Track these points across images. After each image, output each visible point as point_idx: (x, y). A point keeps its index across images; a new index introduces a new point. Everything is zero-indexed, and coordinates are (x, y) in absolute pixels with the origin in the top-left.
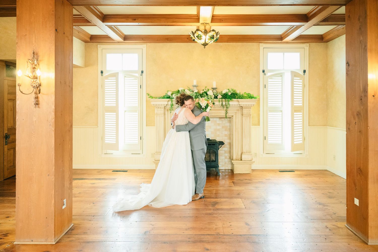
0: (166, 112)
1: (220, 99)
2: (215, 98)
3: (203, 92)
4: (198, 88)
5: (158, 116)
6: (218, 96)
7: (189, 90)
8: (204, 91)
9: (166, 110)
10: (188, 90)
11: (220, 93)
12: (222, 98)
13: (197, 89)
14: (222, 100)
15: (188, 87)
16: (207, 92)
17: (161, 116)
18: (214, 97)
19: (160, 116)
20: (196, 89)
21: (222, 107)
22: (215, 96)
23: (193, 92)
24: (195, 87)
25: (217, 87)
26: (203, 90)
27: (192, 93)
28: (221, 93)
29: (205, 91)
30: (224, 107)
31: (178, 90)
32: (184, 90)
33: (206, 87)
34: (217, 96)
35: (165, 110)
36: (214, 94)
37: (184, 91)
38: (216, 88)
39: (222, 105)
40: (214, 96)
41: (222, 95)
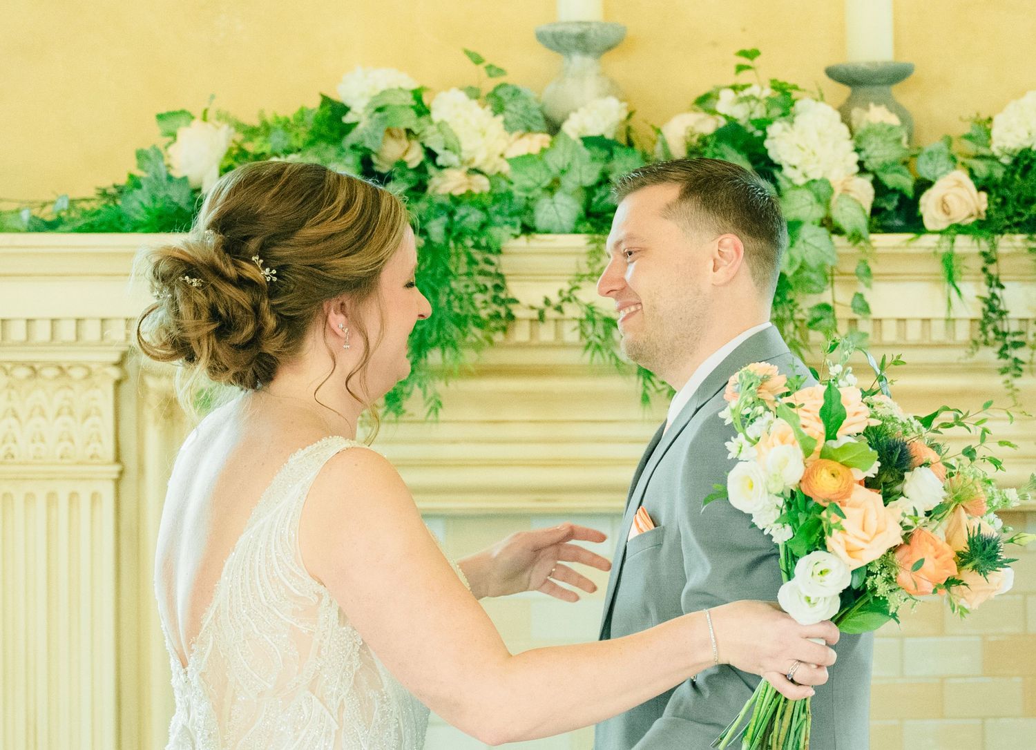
0: (153, 435)
1: (960, 229)
2: (880, 219)
3: (708, 126)
4: (617, 65)
5: (30, 497)
6: (923, 185)
7: (499, 109)
8: (713, 112)
9: (151, 413)
10: (473, 93)
11: (949, 141)
12: (985, 226)
13: (614, 89)
14: (985, 246)
15: (477, 60)
16: (763, 124)
17: (73, 495)
18: (876, 211)
19: (52, 497)
20: (591, 85)
21: (989, 355)
22: (878, 184)
23: (554, 128)
24: (578, 60)
25: (905, 59)
26: (704, 101)
27: (537, 142)
28: (970, 147)
29: (740, 113)
30: (1021, 354)
31: (326, 100)
32: (417, 95)
33: (751, 54)
34: (906, 183)
35: (128, 410)
36: (862, 169)
37: (422, 111)
38: (897, 75)
39: (984, 324)
40: (864, 191)
41: (981, 168)
